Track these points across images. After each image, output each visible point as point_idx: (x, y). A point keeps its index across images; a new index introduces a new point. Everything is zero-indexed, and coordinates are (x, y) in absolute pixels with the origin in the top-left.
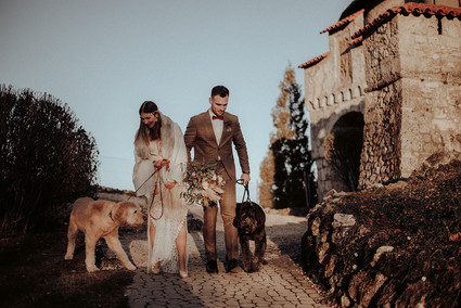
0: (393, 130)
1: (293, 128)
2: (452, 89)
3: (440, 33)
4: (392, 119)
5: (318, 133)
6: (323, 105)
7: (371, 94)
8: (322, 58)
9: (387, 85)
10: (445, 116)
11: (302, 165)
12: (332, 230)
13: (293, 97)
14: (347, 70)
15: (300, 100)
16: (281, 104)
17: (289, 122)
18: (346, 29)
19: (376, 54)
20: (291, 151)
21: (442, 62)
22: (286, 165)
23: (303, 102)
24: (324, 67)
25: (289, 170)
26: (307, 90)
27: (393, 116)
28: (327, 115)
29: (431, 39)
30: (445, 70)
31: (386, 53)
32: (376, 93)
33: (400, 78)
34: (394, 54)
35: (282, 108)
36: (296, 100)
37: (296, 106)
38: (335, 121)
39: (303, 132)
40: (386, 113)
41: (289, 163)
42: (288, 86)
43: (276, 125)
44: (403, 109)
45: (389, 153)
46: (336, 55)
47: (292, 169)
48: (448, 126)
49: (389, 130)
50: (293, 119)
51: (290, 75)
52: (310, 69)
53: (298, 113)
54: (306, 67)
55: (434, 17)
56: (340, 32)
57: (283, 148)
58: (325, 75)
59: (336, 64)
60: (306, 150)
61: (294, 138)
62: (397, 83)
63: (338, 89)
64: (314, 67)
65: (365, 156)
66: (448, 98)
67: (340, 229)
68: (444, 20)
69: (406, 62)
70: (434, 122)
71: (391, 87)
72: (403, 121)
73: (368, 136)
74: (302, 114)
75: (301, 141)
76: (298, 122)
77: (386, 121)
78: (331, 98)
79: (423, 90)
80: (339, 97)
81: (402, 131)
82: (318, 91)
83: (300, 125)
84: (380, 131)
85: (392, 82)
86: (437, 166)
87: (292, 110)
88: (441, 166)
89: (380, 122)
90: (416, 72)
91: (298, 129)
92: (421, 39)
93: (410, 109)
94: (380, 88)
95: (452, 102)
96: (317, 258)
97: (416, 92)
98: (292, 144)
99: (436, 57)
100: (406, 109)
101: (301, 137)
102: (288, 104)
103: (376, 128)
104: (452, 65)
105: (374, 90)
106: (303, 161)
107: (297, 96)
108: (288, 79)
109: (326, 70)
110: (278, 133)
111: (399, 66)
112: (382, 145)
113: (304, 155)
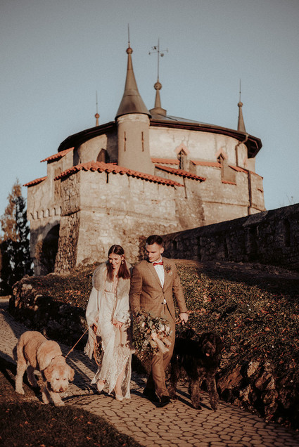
0: (74, 242)
1: (18, 233)
2: (113, 218)
3: (107, 182)
4: (74, 236)
5: (37, 238)
6: (41, 217)
7: (64, 218)
8: (41, 181)
9: (73, 213)
10: (107, 235)
11: (23, 263)
12: (22, 291)
13: (18, 208)
14: (59, 192)
15: (24, 210)
16: (8, 212)
17: (14, 227)
18: (60, 161)
19: (68, 192)
20: (15, 251)
21: (107, 201)
22: (11, 262)
23: (26, 212)
24: (43, 188)
25: (13, 266)
26: (29, 204)
27: (74, 234)
28: (44, 224)
29: (101, 186)
30: (109, 206)
31: (74, 193)
32: (67, 217)
33: (79, 210)
34: (78, 194)
35: (9, 216)
36: (21, 210)
37: (20, 214)
38: (49, 229)
39: (26, 236)
40: (72, 231)
41: (13, 261)
42: (15, 198)
43: (3, 229)
44: (80, 229)
45: (71, 257)
46: (52, 179)
47: (15, 266)
48: (108, 241)
49: (72, 242)
50: (18, 226)
51: (17, 190)
52: (31, 188)
53: (22, 220)
54: (29, 186)
55: (104, 173)
56: (56, 163)
57: (9, 249)
58: (43, 193)
59: (51, 186)
60: (27, 251)
61: (18, 241)
62: (78, 213)
63: (52, 206)
64: (35, 187)
65: (58, 258)
66: (110, 224)
67: (25, 291)
68: (111, 175)
69: (84, 201)
70: (100, 238)
71: (75, 214)
72: (80, 237)
73: (61, 245)
74: (25, 222)
75: (24, 243)
76: (22, 228)
77: (71, 236)
78: (47, 212)
79: (94, 218)
80: (52, 212)
81: (78, 244)
82: (37, 205)
83: (23, 230)
84: (67, 242)
85: (76, 212)
86: (86, 265)
87: (17, 218)
88: (88, 265)
89: (68, 236)
90: (91, 207)
91: (21, 233)
92: (94, 186)
93: (84, 230)
94: (69, 214)
95: (112, 226)
96: (14, 305)
97: (90, 219)
98: (16, 245)
99: (103, 197)
100: (82, 229)
101: (24, 240)
102: (14, 212)
103: (66, 240)
104: (113, 203)
105: (66, 215)
106: (25, 260)
107: (22, 207)
108: (15, 192)
109: (44, 190)
110: (5, 235)
111: (79, 203)
112: (68, 251)
113: (26, 255)
